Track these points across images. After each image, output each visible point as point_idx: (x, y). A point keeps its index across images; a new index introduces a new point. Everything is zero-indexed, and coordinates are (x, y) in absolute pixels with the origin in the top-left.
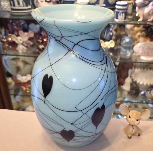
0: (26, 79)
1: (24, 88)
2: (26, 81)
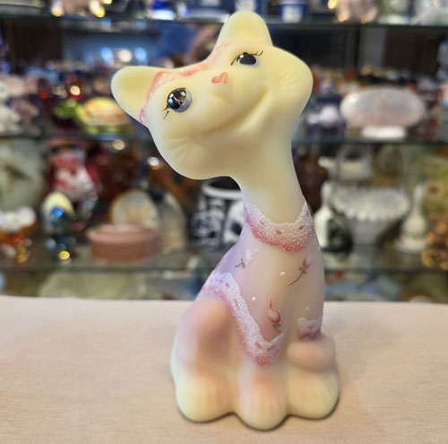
0: (16, 221)
1: (10, 251)
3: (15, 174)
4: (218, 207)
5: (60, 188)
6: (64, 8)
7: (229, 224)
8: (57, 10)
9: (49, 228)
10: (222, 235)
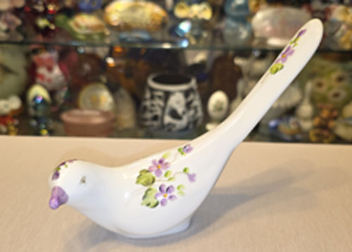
0: (6, 106)
1: (4, 129)
2: (6, 110)
3: (7, 70)
4: (160, 97)
5: (39, 80)
7: (167, 110)
10: (162, 118)
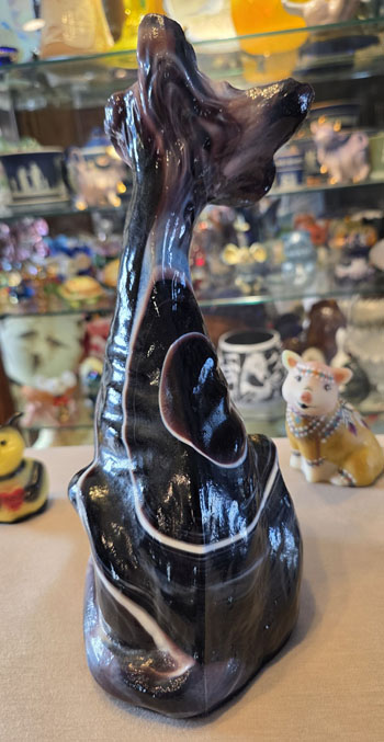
0: (62, 385)
2: (61, 390)
3: (54, 343)
4: (234, 361)
5: (93, 352)
6: (87, 202)
7: (244, 376)
8: (80, 205)
9: (86, 390)
10: (239, 386)
